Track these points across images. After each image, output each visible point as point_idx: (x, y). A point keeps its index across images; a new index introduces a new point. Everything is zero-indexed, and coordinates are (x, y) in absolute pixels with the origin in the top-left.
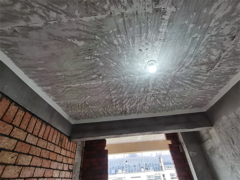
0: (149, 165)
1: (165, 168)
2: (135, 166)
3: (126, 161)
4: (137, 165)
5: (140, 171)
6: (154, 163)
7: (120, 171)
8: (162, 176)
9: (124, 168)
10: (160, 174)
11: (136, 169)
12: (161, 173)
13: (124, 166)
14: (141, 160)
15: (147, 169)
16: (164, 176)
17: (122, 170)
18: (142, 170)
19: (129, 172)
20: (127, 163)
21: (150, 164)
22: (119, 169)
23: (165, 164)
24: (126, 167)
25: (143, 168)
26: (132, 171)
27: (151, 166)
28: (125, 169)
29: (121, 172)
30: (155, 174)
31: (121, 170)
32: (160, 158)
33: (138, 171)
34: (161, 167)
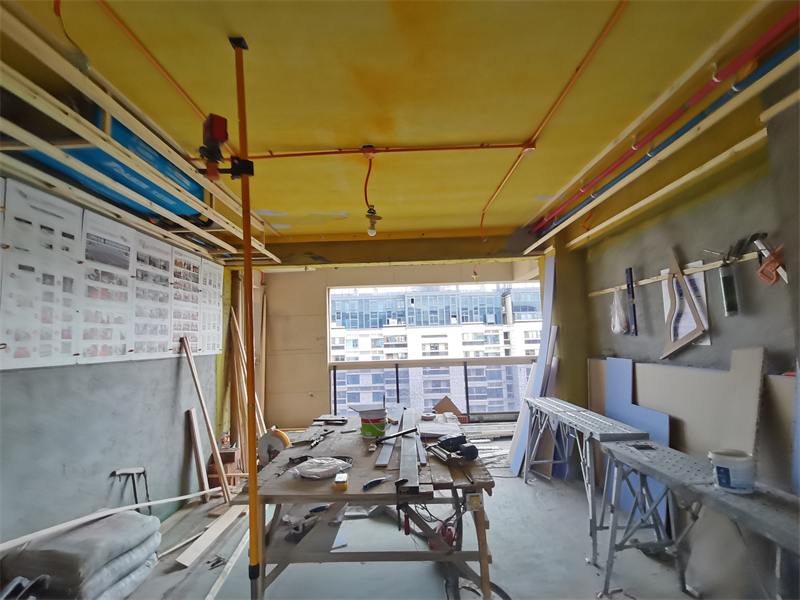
0: (471, 312)
1: (514, 319)
2: (436, 312)
3: (412, 300)
4: (442, 311)
5: (449, 322)
6: (486, 307)
7: (393, 322)
8: (502, 338)
9: (404, 316)
10: (497, 331)
11: (436, 318)
12: (502, 329)
13: (404, 312)
14: (453, 299)
15: (465, 319)
16: (506, 335)
17: (399, 320)
18: (453, 320)
19: (419, 323)
20: (413, 305)
21: (476, 309)
22: (389, 317)
23: (515, 309)
24: (411, 313)
25: (455, 316)
26: (426, 323)
27: (476, 313)
28: (407, 317)
29: (396, 324)
30: (486, 331)
31: (396, 321)
32: (504, 295)
33: (442, 323)
34: (504, 315)
